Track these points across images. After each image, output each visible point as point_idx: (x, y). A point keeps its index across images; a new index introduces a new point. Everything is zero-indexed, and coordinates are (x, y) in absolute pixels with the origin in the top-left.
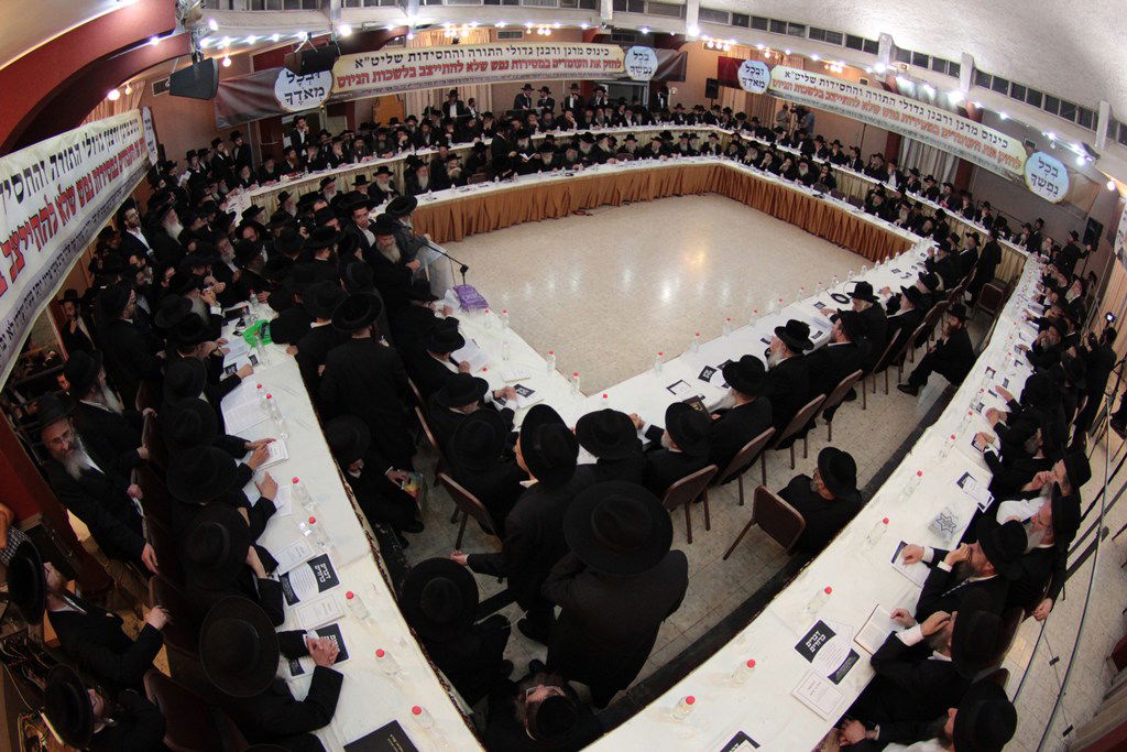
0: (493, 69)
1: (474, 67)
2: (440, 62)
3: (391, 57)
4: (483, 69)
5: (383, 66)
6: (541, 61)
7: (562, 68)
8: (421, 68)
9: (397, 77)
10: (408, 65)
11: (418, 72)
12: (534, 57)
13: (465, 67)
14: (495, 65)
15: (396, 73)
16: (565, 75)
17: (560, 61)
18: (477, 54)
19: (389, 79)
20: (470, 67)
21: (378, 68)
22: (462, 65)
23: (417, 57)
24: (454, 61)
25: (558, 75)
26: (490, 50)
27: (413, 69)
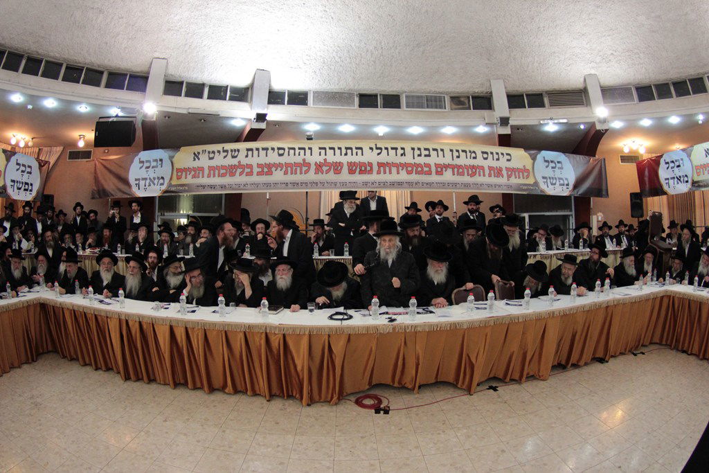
0: (351, 172)
1: (325, 169)
2: (282, 160)
3: (227, 151)
4: (338, 172)
5: (219, 161)
6: (419, 165)
7: (448, 176)
8: (259, 166)
9: (232, 174)
10: (245, 161)
11: (256, 170)
12: (408, 159)
13: (313, 167)
14: (352, 168)
15: (231, 170)
16: (455, 185)
17: (447, 166)
18: (330, 152)
19: (224, 175)
20: (319, 167)
21: (213, 163)
22: (308, 165)
23: (256, 153)
24: (299, 159)
25: (443, 185)
26: (347, 148)
27: (250, 166)
